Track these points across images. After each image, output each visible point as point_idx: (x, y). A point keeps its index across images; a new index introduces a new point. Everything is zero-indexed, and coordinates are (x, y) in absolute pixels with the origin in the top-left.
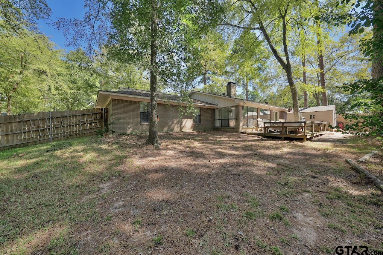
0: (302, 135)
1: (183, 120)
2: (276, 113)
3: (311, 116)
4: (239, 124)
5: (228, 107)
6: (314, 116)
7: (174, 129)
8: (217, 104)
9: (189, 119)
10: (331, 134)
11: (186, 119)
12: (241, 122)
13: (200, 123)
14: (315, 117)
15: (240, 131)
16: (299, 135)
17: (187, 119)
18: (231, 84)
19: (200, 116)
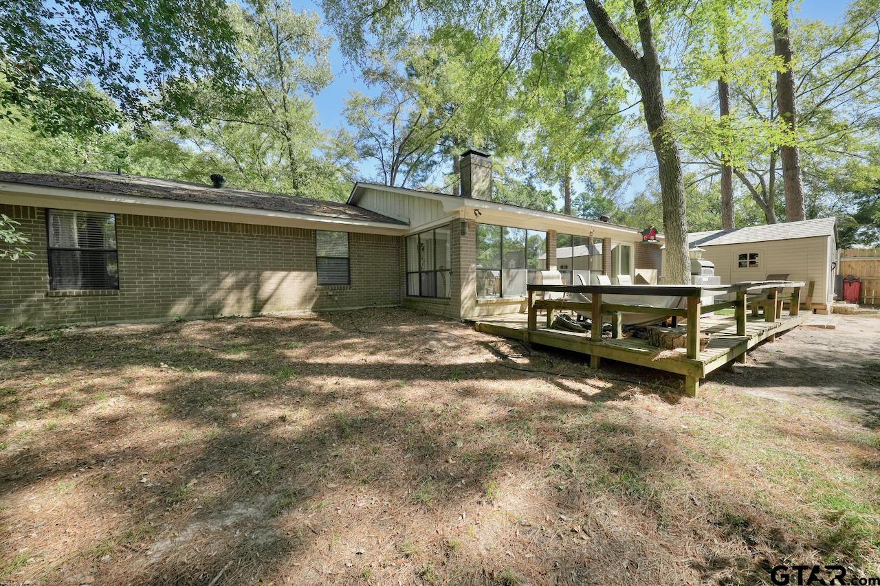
0: (682, 356)
1: (267, 274)
2: (626, 250)
3: (743, 257)
4: (460, 289)
5: (434, 230)
6: (753, 256)
7: (220, 309)
8: (407, 221)
9: (294, 274)
10: (821, 327)
11: (282, 274)
12: (468, 283)
13: (349, 284)
14: (757, 260)
15: (462, 313)
16: (666, 354)
17: (284, 273)
18: (472, 155)
19: (348, 259)
